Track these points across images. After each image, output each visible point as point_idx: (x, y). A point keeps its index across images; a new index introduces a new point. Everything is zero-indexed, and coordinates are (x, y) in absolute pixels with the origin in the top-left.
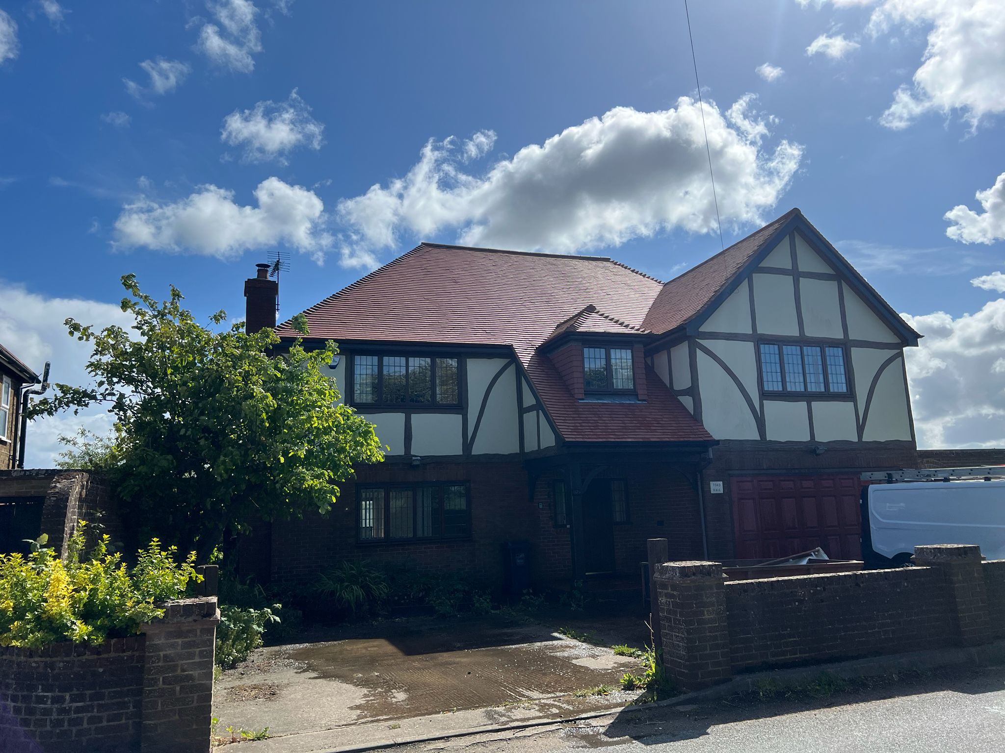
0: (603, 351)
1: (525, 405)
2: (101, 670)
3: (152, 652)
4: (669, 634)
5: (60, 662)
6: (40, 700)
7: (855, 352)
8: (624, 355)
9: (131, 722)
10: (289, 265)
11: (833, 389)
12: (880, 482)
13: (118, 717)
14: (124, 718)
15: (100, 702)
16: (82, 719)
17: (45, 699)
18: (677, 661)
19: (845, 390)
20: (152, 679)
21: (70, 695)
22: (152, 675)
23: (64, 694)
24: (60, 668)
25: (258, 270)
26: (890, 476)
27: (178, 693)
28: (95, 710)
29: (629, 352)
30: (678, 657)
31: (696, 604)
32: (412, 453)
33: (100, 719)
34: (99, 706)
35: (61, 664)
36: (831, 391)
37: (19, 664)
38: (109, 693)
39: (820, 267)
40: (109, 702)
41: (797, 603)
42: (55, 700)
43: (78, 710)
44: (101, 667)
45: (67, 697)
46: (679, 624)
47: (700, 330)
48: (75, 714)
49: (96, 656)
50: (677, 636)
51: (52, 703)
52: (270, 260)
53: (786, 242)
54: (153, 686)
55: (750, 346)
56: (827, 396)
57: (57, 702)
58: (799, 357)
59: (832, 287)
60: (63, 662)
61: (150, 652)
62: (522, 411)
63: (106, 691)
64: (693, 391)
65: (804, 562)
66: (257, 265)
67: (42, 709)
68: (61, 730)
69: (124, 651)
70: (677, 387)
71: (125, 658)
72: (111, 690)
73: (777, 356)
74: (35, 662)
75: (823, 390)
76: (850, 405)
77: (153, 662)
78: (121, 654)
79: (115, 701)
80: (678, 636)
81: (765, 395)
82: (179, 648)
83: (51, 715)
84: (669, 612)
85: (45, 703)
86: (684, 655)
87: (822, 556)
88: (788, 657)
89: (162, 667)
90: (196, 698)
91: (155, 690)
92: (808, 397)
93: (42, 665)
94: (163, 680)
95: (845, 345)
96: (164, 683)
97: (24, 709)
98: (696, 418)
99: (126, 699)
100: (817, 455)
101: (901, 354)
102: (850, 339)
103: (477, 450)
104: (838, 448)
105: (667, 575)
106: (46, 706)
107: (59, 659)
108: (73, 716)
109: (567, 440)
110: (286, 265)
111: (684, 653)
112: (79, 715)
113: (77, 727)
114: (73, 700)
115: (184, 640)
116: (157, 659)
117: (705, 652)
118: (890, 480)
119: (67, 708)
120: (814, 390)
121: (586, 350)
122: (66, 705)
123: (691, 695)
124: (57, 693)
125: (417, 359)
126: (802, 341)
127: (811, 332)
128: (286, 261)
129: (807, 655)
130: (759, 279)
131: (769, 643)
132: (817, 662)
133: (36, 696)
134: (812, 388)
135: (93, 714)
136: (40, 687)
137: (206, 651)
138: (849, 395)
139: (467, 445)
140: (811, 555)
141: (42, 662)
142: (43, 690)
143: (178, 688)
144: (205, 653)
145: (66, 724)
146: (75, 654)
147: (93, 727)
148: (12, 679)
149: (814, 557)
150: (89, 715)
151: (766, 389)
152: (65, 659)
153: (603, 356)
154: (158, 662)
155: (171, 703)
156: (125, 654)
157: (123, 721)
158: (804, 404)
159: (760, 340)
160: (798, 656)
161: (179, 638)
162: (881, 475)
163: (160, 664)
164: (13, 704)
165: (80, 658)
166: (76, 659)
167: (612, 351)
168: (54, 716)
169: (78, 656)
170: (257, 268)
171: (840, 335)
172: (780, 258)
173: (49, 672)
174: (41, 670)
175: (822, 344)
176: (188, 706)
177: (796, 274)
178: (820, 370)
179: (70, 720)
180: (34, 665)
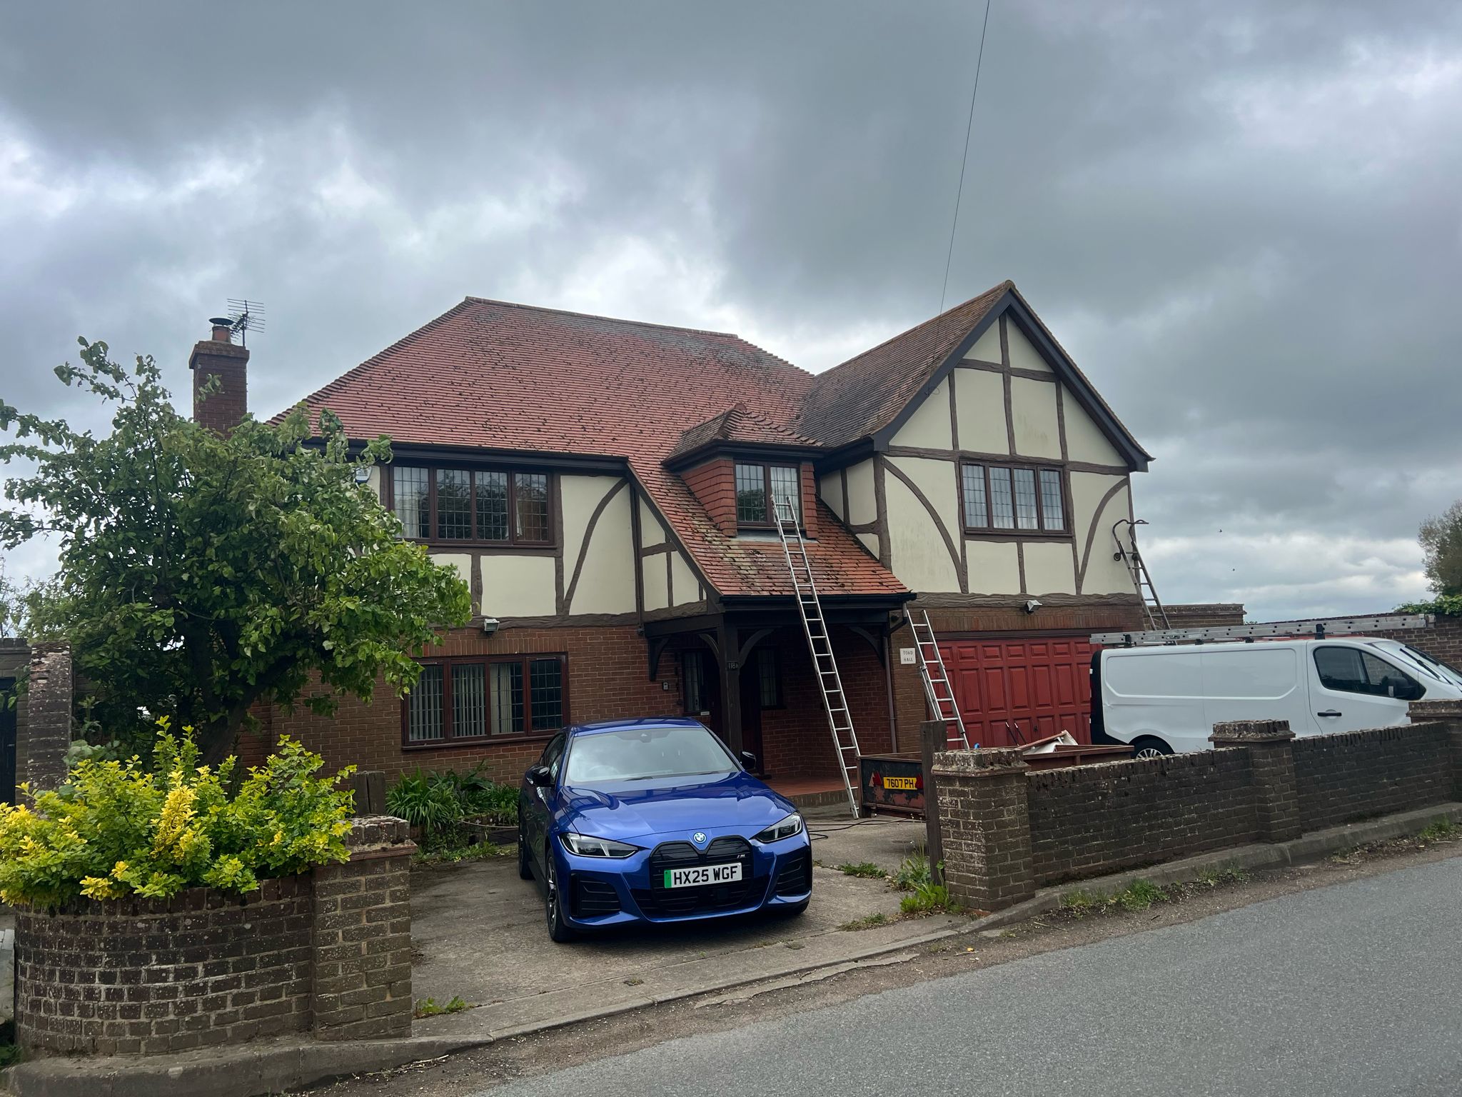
0: (760, 469)
1: (646, 543)
2: (248, 926)
3: (325, 896)
4: (956, 842)
5: (185, 918)
6: (156, 976)
7: (1074, 477)
8: (787, 478)
9: (294, 999)
10: (263, 322)
11: (1048, 526)
12: (1114, 646)
13: (275, 993)
14: (284, 994)
15: (250, 972)
16: (224, 999)
17: (164, 975)
18: (968, 877)
19: (1061, 528)
20: (328, 934)
21: (205, 966)
22: (328, 928)
23: (195, 965)
24: (186, 926)
25: (214, 329)
26: (1128, 638)
27: (364, 951)
28: (243, 985)
29: (794, 470)
30: (969, 871)
31: (995, 802)
32: (483, 614)
33: (250, 998)
34: (249, 978)
35: (188, 922)
36: (1046, 528)
37: (113, 927)
38: (262, 958)
39: (1035, 364)
40: (263, 971)
41: (1100, 798)
42: (179, 975)
43: (217, 987)
44: (247, 922)
45: (200, 968)
46: (973, 828)
47: (890, 444)
48: (212, 992)
49: (238, 907)
50: (968, 845)
51: (176, 979)
52: (232, 312)
53: (996, 326)
54: (331, 944)
55: (950, 466)
56: (1042, 535)
57: (185, 978)
58: (1008, 483)
59: (1048, 389)
60: (191, 919)
61: (322, 897)
62: (640, 553)
63: (257, 956)
64: (879, 528)
65: (1050, 749)
66: (211, 320)
67: (158, 990)
68: (192, 1017)
69: (279, 898)
70: (855, 520)
71: (282, 907)
72: (262, 954)
73: (982, 481)
74: (143, 921)
75: (1036, 527)
76: (1066, 547)
77: (328, 910)
78: (275, 902)
79: (269, 969)
80: (971, 845)
81: (969, 533)
82: (363, 888)
83: (176, 997)
84: (955, 814)
85: (165, 980)
86: (981, 868)
87: (1069, 742)
88: (1092, 865)
89: (340, 917)
90: (389, 957)
91: (333, 949)
92: (1018, 536)
93: (155, 925)
94: (343, 935)
95: (1062, 468)
96: (344, 939)
97: (126, 992)
98: (883, 561)
99: (286, 965)
100: (1029, 612)
101: (1127, 482)
102: (1070, 460)
103: (576, 609)
104: (1052, 603)
105: (954, 767)
106: (166, 984)
107: (184, 913)
108: (210, 995)
109: (725, 593)
110: (257, 321)
111: (980, 865)
112: (220, 993)
113: (218, 1012)
114: (208, 973)
115: (369, 877)
116: (334, 905)
117: (1006, 863)
118: (1128, 643)
119: (201, 985)
120: (1025, 527)
121: (738, 467)
122: (198, 981)
123: (993, 917)
124: (183, 964)
125: (487, 475)
126: (1012, 462)
127: (1023, 450)
128: (258, 316)
129: (1111, 861)
130: (961, 375)
131: (1070, 848)
132: (1122, 869)
133: (148, 971)
134: (1023, 524)
135: (240, 991)
136: (154, 957)
137: (399, 890)
138: (1066, 535)
139: (563, 602)
140: (1057, 740)
141: (156, 920)
142: (160, 962)
143: (364, 945)
144: (398, 894)
145: (200, 1007)
146: (209, 905)
147: (241, 1008)
148: (100, 950)
149: (1061, 743)
150: (235, 991)
151: (968, 525)
152: (193, 913)
153: (761, 476)
154: (334, 910)
155: (357, 966)
156: (281, 901)
157: (284, 998)
158: (1012, 546)
159: (964, 460)
160: (1101, 863)
161: (361, 875)
162: (1117, 637)
163: (338, 912)
164: (104, 987)
165: (216, 911)
166: (211, 912)
167: (772, 469)
168: (181, 998)
169: (213, 908)
170: (212, 325)
171: (1056, 455)
172: (987, 349)
173: (168, 934)
174: (154, 932)
175: (1037, 465)
176: (379, 970)
177: (1006, 371)
178: (1033, 502)
179: (205, 1002)
180: (140, 925)
